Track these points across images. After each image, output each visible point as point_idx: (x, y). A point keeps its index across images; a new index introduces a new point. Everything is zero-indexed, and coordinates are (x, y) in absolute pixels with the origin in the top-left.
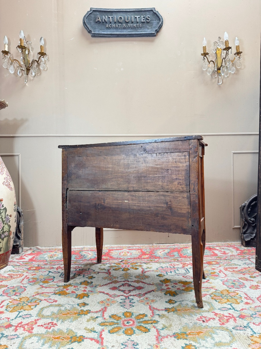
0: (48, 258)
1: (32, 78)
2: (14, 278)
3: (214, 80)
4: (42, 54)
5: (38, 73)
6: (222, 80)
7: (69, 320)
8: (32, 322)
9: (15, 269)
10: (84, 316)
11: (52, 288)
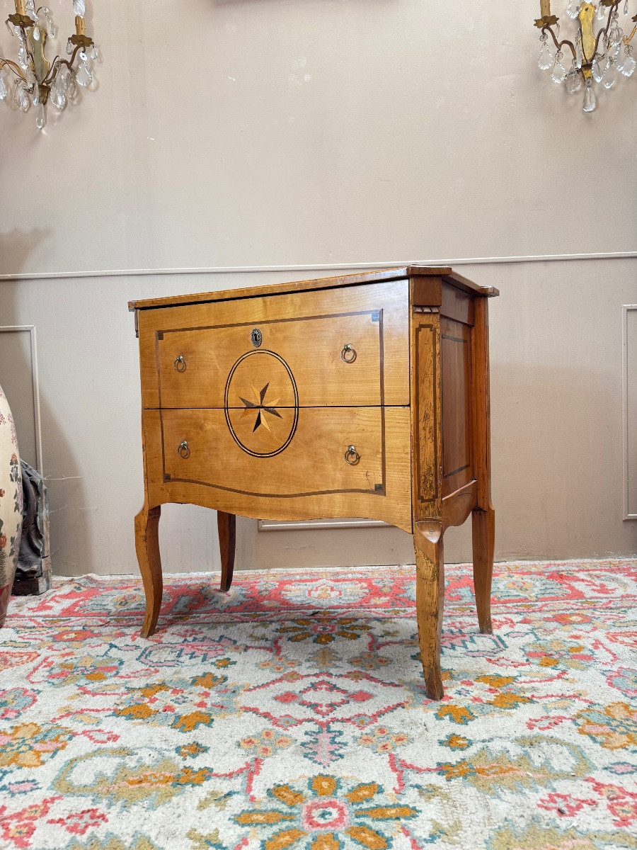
0: (115, 605)
1: (58, 114)
3: (571, 101)
4: (81, 41)
5: (72, 99)
6: (597, 99)
7: (145, 802)
8: (34, 809)
9: (21, 637)
10: (191, 789)
11: (109, 695)
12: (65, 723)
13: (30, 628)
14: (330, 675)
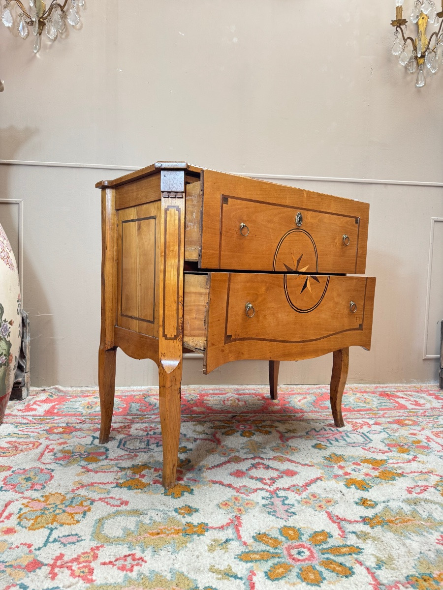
0: (84, 408)
2: (22, 450)
3: (409, 78)
6: (425, 79)
7: (168, 548)
8: (86, 555)
9: (21, 430)
10: (198, 538)
11: (107, 472)
12: (83, 492)
13: (25, 424)
14: (262, 458)
